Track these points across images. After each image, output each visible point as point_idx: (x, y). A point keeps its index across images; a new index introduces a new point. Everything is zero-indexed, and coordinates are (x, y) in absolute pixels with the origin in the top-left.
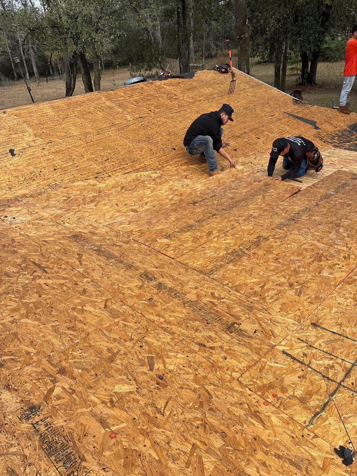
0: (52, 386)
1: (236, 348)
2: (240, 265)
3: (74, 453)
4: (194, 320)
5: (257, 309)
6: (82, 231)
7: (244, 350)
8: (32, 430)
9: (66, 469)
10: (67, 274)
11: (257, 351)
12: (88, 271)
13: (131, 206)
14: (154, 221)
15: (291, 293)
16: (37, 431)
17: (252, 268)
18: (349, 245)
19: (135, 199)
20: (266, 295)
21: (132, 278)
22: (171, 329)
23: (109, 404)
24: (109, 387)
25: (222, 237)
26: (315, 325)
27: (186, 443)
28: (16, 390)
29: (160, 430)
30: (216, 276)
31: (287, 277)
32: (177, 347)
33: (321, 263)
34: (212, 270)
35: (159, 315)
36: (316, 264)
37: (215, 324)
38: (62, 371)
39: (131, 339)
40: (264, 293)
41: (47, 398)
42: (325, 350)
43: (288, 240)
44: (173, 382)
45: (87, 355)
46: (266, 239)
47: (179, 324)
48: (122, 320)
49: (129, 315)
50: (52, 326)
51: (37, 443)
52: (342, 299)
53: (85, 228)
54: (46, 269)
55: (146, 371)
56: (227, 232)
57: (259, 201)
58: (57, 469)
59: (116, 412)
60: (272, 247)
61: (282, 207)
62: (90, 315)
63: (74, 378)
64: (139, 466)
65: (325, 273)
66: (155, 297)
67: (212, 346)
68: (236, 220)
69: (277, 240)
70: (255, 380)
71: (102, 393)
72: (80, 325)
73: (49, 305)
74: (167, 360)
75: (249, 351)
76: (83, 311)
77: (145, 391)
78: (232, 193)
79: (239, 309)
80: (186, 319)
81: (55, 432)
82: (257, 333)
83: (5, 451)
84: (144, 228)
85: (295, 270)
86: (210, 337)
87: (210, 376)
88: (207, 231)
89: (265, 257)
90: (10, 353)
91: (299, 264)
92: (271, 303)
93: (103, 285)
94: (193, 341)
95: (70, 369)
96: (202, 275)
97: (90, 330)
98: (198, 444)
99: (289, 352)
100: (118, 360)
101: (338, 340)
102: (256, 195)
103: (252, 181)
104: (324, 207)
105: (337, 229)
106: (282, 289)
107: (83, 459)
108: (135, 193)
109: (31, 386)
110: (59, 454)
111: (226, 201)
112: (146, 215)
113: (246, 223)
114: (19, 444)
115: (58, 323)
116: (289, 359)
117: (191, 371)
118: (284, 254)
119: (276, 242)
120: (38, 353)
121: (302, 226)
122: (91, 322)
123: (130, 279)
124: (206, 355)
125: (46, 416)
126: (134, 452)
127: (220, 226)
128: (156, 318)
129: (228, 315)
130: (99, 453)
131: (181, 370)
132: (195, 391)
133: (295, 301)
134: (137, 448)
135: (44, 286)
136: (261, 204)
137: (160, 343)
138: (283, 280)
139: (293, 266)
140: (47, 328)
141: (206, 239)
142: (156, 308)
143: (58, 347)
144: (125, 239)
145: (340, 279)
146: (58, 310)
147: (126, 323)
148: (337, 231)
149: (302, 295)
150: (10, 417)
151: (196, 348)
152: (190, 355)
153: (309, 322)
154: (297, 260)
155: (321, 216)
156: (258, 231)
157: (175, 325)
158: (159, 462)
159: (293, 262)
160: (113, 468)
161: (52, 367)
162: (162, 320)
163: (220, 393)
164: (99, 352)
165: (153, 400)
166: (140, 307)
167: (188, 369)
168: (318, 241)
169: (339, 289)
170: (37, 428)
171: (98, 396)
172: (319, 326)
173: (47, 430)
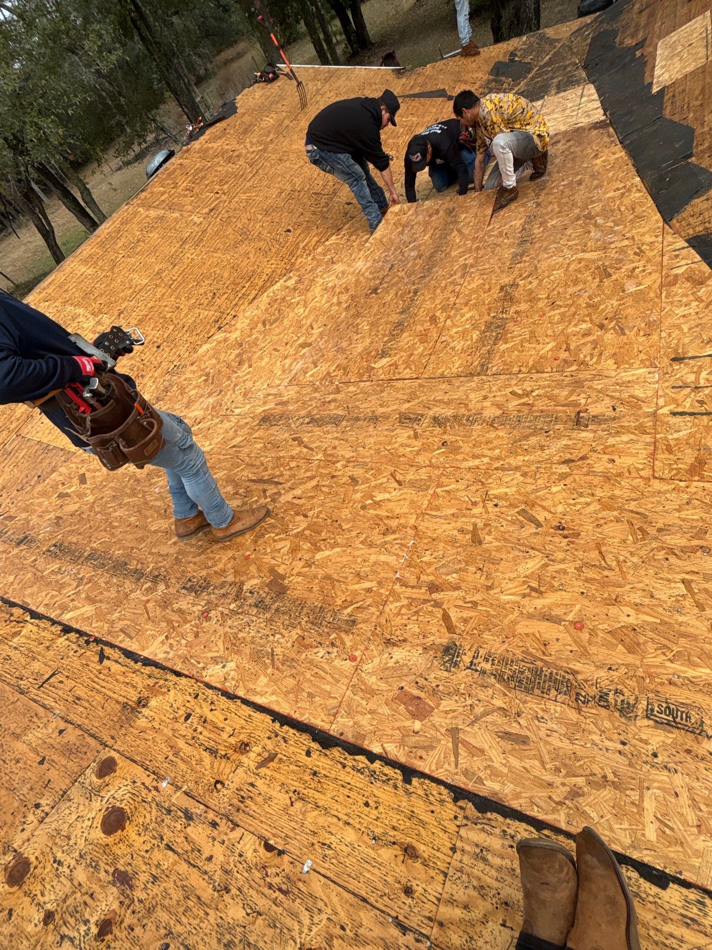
0: (442, 612)
1: (611, 441)
2: (512, 338)
3: (555, 671)
4: (526, 437)
5: (586, 380)
6: (266, 408)
7: (625, 438)
8: (476, 675)
9: (566, 694)
10: (307, 471)
11: (642, 430)
12: (329, 452)
13: (296, 341)
14: (344, 345)
15: (610, 337)
16: (483, 672)
17: (532, 333)
18: (628, 235)
19: (292, 329)
20: (582, 356)
21: (393, 431)
22: (508, 463)
23: (533, 594)
24: (512, 575)
25: (456, 315)
27: (673, 585)
28: (404, 641)
29: (628, 588)
30: (494, 369)
31: (588, 319)
32: (540, 482)
33: (614, 277)
34: (483, 365)
35: (475, 457)
36: (607, 282)
37: (557, 427)
38: (433, 588)
39: (475, 504)
40: (577, 355)
41: (450, 628)
43: (544, 272)
44: (581, 525)
45: (441, 553)
46: (514, 285)
47: (513, 452)
48: (437, 487)
49: (439, 477)
50: (362, 543)
51: (497, 685)
52: (683, 308)
53: (265, 403)
54: (276, 480)
55: (535, 531)
56: (455, 304)
57: (458, 241)
58: (556, 701)
59: (550, 599)
60: (531, 292)
61: (495, 233)
62: (392, 503)
63: (458, 588)
64: (646, 642)
65: (631, 288)
66: (447, 438)
67: (580, 455)
68: (451, 283)
69: (530, 279)
70: (675, 466)
71: (511, 586)
72: (394, 523)
73: (329, 521)
74: (545, 504)
75: (632, 436)
76: (377, 504)
77: (560, 555)
78: (412, 250)
79: (565, 393)
80: (515, 442)
81: (504, 661)
82: (618, 410)
83: (472, 717)
84: (341, 360)
85: (589, 306)
86: (567, 447)
87: (617, 492)
88: (428, 318)
89: (535, 309)
90: (346, 604)
91: (587, 294)
92: (596, 363)
93: (368, 460)
94: (552, 463)
95: (441, 581)
96: (475, 378)
97: (412, 521)
98: (687, 577)
99: (680, 410)
100: (486, 537)
102: (447, 235)
104: (550, 203)
105: (593, 222)
106: (595, 337)
107: (574, 673)
108: (285, 320)
109: (417, 626)
110: (539, 683)
111: (415, 265)
112: (326, 342)
113: (468, 279)
114: (479, 700)
115: (364, 536)
116: (688, 418)
117: (588, 500)
118: (555, 292)
119: (531, 283)
120: (380, 583)
121: (545, 244)
122: (402, 511)
123: (392, 434)
124: (585, 470)
125: (474, 649)
126: (624, 630)
127: (437, 301)
128: (477, 462)
129: (560, 408)
130: (584, 654)
131: (574, 505)
132: (618, 520)
133: (626, 344)
134: (623, 624)
135: (296, 501)
136: (464, 243)
137: (514, 489)
138: (584, 326)
139: (582, 302)
140: (358, 549)
141: (436, 329)
142: (462, 450)
143: (395, 563)
144: (332, 388)
145: (657, 285)
146: (348, 521)
147: (446, 488)
148: (596, 225)
149: (627, 332)
150: (433, 676)
151: (564, 469)
152: (567, 481)
153: (667, 361)
154: (580, 291)
155: (558, 217)
156: (494, 281)
157: (507, 457)
158: (663, 623)
159: (576, 296)
160: (620, 662)
161: (415, 590)
162: (486, 460)
163: (651, 506)
164: (453, 542)
165: (581, 560)
166: (442, 459)
167: (582, 500)
168: (583, 251)
169: (667, 298)
170: (479, 669)
171: (508, 592)
172: (684, 358)
173: (493, 664)
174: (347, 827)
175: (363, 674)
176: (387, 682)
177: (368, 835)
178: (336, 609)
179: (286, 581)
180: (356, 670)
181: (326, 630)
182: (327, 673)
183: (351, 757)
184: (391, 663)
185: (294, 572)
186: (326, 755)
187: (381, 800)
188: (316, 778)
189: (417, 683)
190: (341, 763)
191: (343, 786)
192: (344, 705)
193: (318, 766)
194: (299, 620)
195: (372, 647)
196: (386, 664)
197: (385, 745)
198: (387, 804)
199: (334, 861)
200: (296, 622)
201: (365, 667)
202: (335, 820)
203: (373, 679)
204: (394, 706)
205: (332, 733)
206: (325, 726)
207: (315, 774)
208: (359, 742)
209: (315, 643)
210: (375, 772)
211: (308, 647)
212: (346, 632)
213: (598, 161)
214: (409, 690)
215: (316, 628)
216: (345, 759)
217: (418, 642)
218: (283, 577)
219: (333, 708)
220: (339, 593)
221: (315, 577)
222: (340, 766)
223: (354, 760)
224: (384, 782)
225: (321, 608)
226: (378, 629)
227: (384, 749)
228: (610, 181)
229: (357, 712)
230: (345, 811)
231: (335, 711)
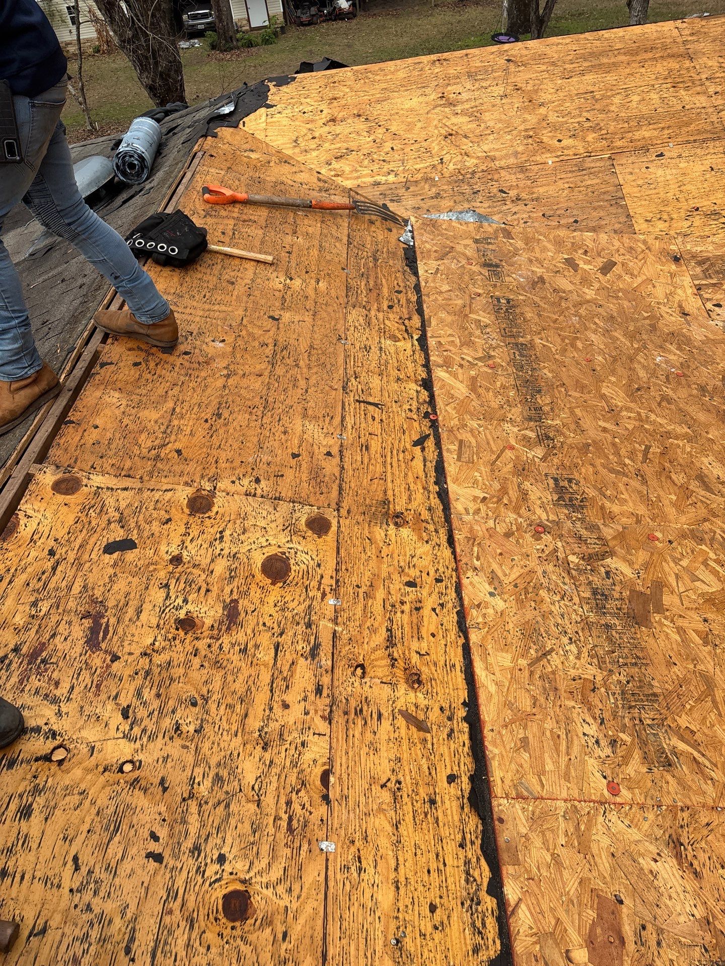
28: (697, 874)
90: (687, 735)
150: (673, 955)
174: (393, 888)
175: (601, 819)
176: (613, 869)
177: (398, 928)
178: (669, 722)
179: (657, 617)
180: (602, 803)
181: (627, 720)
182: (568, 754)
183: (479, 852)
184: (646, 863)
185: (680, 622)
186: (462, 808)
187: (447, 930)
188: (427, 805)
189: (644, 928)
190: (464, 838)
191: (437, 856)
192: (541, 805)
193: (443, 802)
194: (615, 668)
195: (651, 816)
196: (640, 855)
197: (523, 906)
198: (449, 946)
200: (609, 666)
201: (613, 816)
202: (393, 864)
203: (605, 841)
204: (586, 899)
205: (495, 803)
206: (498, 790)
207: (433, 802)
208: (505, 856)
209: (598, 712)
210: (478, 903)
211: (585, 702)
212: (645, 758)
214: (624, 916)
215: (620, 703)
216: (472, 843)
218: (660, 609)
219: (527, 789)
220: (696, 715)
221: (695, 660)
222: (459, 837)
223: (478, 859)
224: (473, 924)
225: (655, 695)
226: (686, 815)
227: (517, 905)
229: (543, 833)
230: (410, 875)
231: (525, 794)
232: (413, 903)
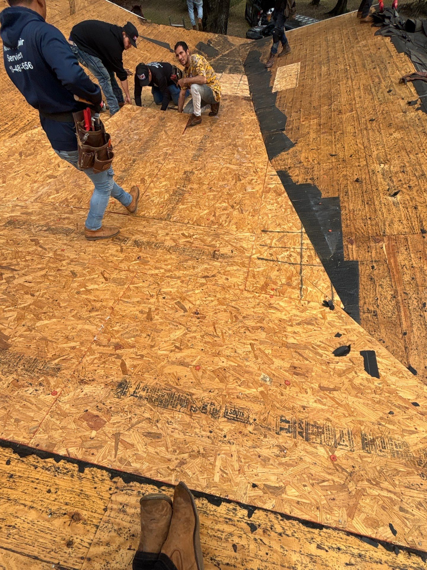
0: (121, 361)
1: (228, 268)
2: (187, 202)
3: (181, 394)
4: (186, 261)
5: (221, 234)
6: (13, 215)
7: (235, 268)
8: (136, 399)
9: (185, 407)
10: (39, 263)
11: (243, 265)
12: (58, 253)
13: (45, 172)
14: (81, 182)
15: (236, 213)
16: (141, 397)
17: (198, 202)
18: (252, 161)
19: (43, 163)
20: (221, 221)
21: (107, 245)
22: (175, 274)
23: (177, 350)
24: (167, 339)
25: (157, 182)
26: (264, 231)
27: (246, 346)
28: (93, 380)
29: (225, 347)
30: (175, 218)
31: (226, 201)
32: (190, 287)
33: (242, 182)
34: (168, 215)
35: (156, 268)
36: (238, 183)
37: (203, 257)
38: (118, 347)
39: (152, 296)
40: (218, 219)
41: (125, 371)
42: (280, 246)
43: (208, 169)
44: (207, 312)
45: (126, 325)
46: (192, 172)
47: (178, 268)
48: (131, 284)
49: (133, 278)
50: (73, 316)
51: (148, 405)
52: (270, 206)
53: (12, 211)
54: (13, 267)
55: (183, 314)
56: (157, 175)
57: (164, 137)
58: (179, 411)
59: (186, 352)
60: (200, 179)
61: (186, 139)
62: (99, 292)
63: (133, 347)
64: (229, 376)
65: (249, 190)
66: (141, 254)
67: (212, 274)
68: (157, 161)
69: (200, 171)
70: (255, 285)
71: (165, 345)
72: (98, 305)
73: (51, 300)
74: (190, 299)
75: (238, 268)
76: (88, 292)
77: (194, 328)
78: (136, 134)
79: (210, 239)
80: (180, 262)
81: (154, 390)
82: (234, 252)
83: (129, 425)
84: (77, 192)
85: (228, 194)
86: (206, 269)
87: (227, 296)
88: (140, 179)
89: (201, 189)
90: (55, 357)
91: (228, 188)
92: (227, 226)
93: (86, 262)
94: (197, 277)
95: (123, 342)
96: (163, 222)
97: (111, 304)
98: (253, 342)
99: (262, 257)
100: (156, 316)
101: (284, 236)
102: (158, 132)
103: (148, 118)
104: (218, 131)
105: (237, 149)
106: (228, 212)
107: (192, 394)
109: (103, 371)
110: (172, 402)
111: (136, 144)
112: (68, 178)
113: (167, 162)
114: (136, 415)
115: (76, 312)
116: (264, 262)
117: (213, 299)
118: (213, 182)
119: (201, 174)
120: (82, 343)
121: (211, 154)
122: (105, 297)
123: (106, 247)
124: (214, 282)
125: (137, 384)
126: (220, 370)
127: (147, 170)
128: (157, 271)
129: (206, 247)
130: (198, 384)
131: (205, 301)
132: (225, 311)
133: (242, 218)
134: (220, 367)
135: (27, 284)
136: (168, 140)
137: (176, 289)
138: (224, 204)
139: (225, 191)
140: (69, 320)
141: (144, 187)
142: (149, 263)
143: (95, 330)
144: (67, 210)
145: (261, 191)
146: (65, 301)
147: (136, 285)
148: (238, 151)
149: (244, 212)
150: (109, 401)
151: (203, 281)
152: (204, 288)
153: (259, 231)
154: (225, 185)
155: (220, 141)
156: (181, 167)
157: (175, 270)
158: (239, 366)
159: (223, 187)
160: (215, 387)
161: (105, 348)
162: (162, 271)
163: (241, 304)
164: (135, 318)
165: (204, 331)
166: (136, 267)
167: (210, 298)
168: (230, 163)
169: (264, 199)
170: (138, 395)
171: (163, 349)
172: (267, 231)
173: (147, 392)
174: (31, 510)
175: (60, 404)
176: (77, 408)
177: (47, 512)
178: (47, 360)
179: (10, 341)
180: (56, 401)
181: (37, 375)
182: (33, 404)
183: (43, 460)
184: (82, 395)
185: (18, 334)
186: (23, 461)
187: (60, 487)
188: (11, 480)
189: (97, 407)
190: (34, 465)
191: (33, 482)
192: (43, 425)
193: (15, 471)
194: (16, 368)
195: (70, 385)
196: (78, 396)
197: (69, 449)
198: (64, 488)
199: (16, 536)
200: (14, 370)
201: (62, 399)
202: (22, 507)
203: (68, 406)
204: (80, 423)
205: (30, 445)
206: (26, 441)
207: (11, 476)
208: (50, 450)
209: (26, 384)
210: (59, 468)
211: (19, 387)
212: (52, 376)
213: (244, 117)
214: (92, 412)
215: (29, 374)
216: (38, 462)
217: (102, 381)
218: (7, 338)
219: (34, 428)
220: (50, 350)
221: (34, 338)
222: (32, 468)
223: (45, 462)
224: (64, 474)
225: (35, 359)
226: (76, 373)
227: (68, 451)
228: (248, 130)
229: (52, 429)
230: (31, 499)
231: (35, 430)
232: (42, 501)
